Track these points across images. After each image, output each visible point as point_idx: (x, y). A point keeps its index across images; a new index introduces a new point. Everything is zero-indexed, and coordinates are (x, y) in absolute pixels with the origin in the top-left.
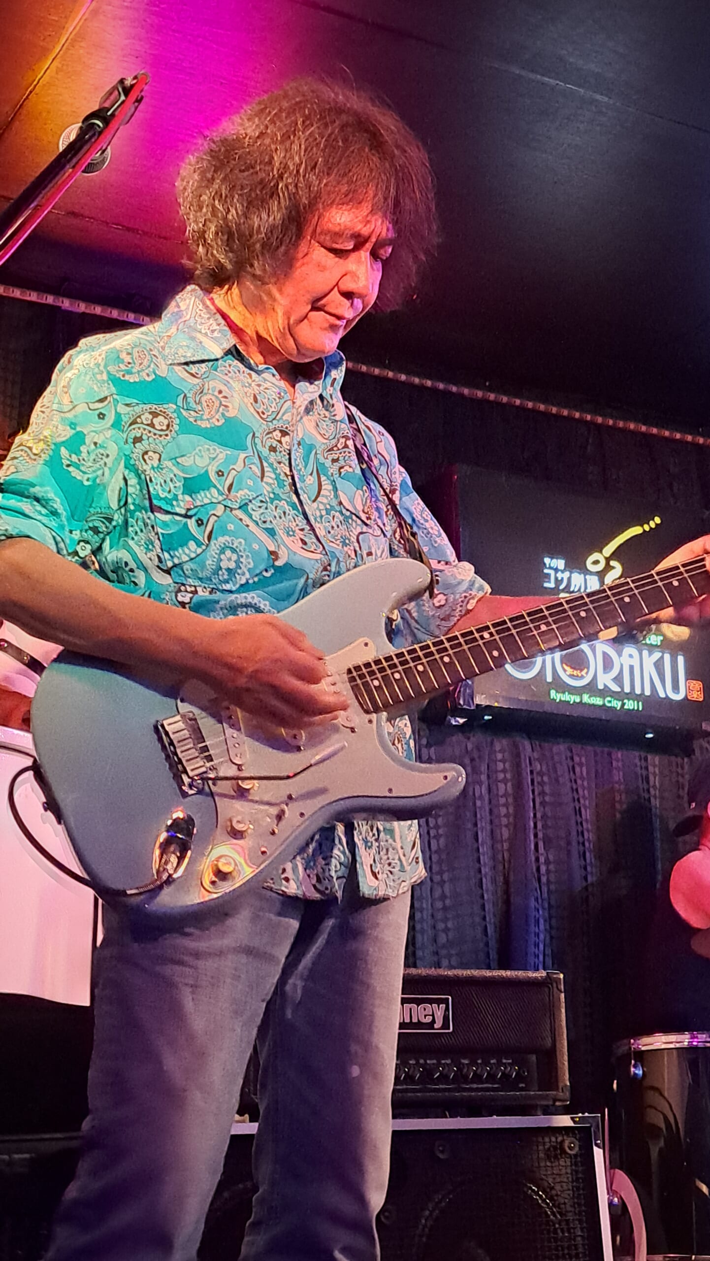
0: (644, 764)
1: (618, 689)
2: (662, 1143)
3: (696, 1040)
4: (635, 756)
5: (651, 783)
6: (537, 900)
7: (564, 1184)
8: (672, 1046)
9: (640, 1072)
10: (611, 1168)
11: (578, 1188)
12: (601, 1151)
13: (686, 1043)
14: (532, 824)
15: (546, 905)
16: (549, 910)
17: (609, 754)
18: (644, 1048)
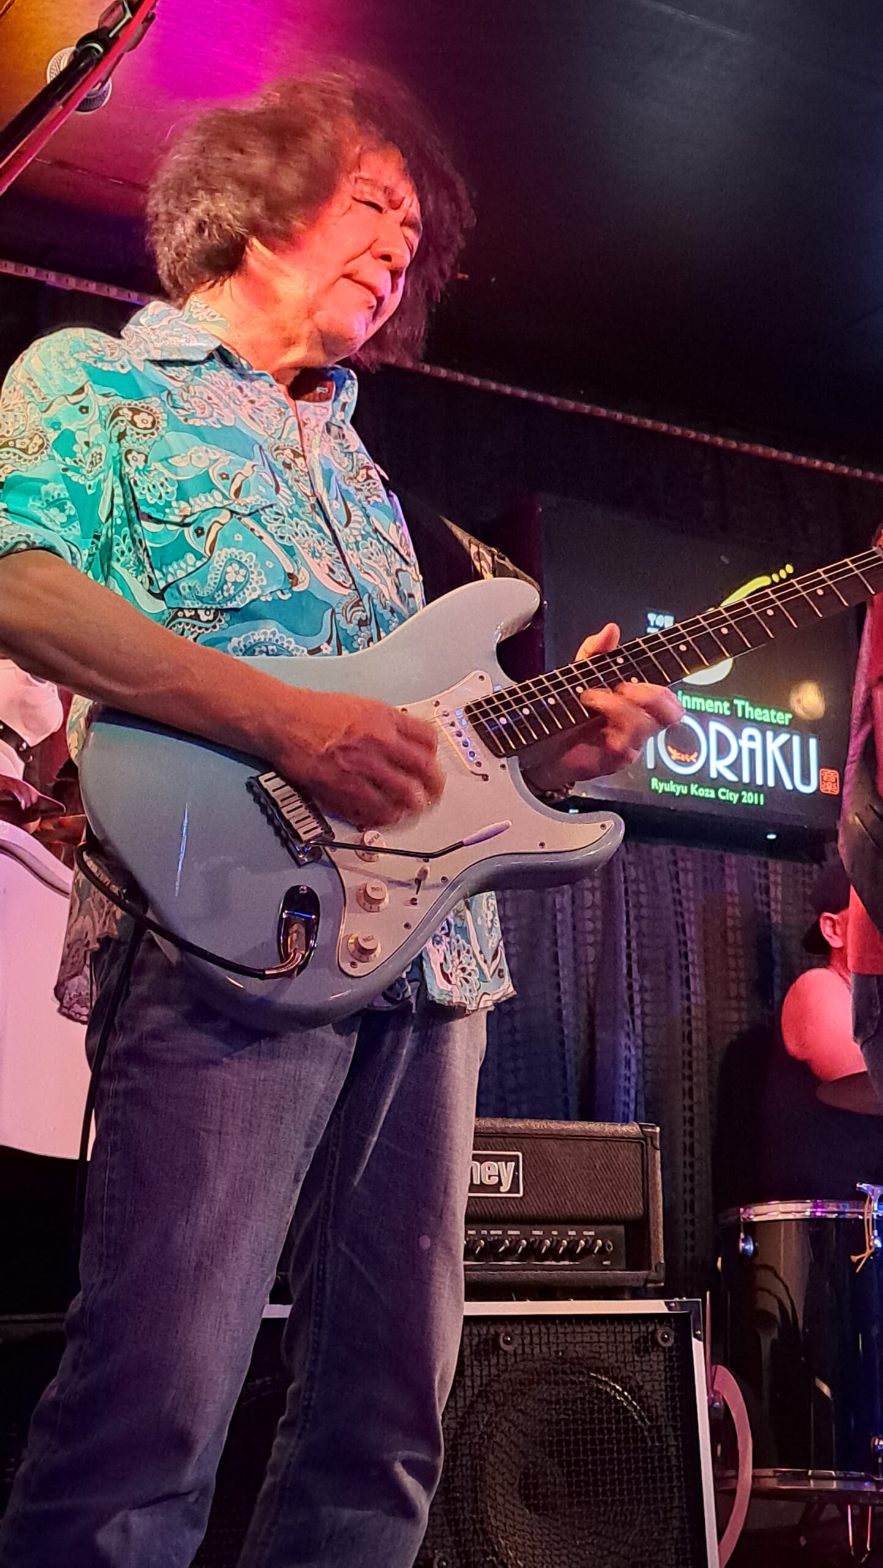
0: (763, 871)
1: (734, 778)
2: (775, 1335)
3: (819, 1210)
4: (752, 860)
5: (772, 895)
6: (628, 1035)
7: (656, 1383)
8: (791, 1216)
9: (750, 1247)
10: (712, 1364)
11: (673, 1389)
12: (701, 1343)
13: (808, 1214)
14: (624, 943)
15: (640, 1042)
16: (643, 1049)
17: (721, 859)
18: (756, 1219)
